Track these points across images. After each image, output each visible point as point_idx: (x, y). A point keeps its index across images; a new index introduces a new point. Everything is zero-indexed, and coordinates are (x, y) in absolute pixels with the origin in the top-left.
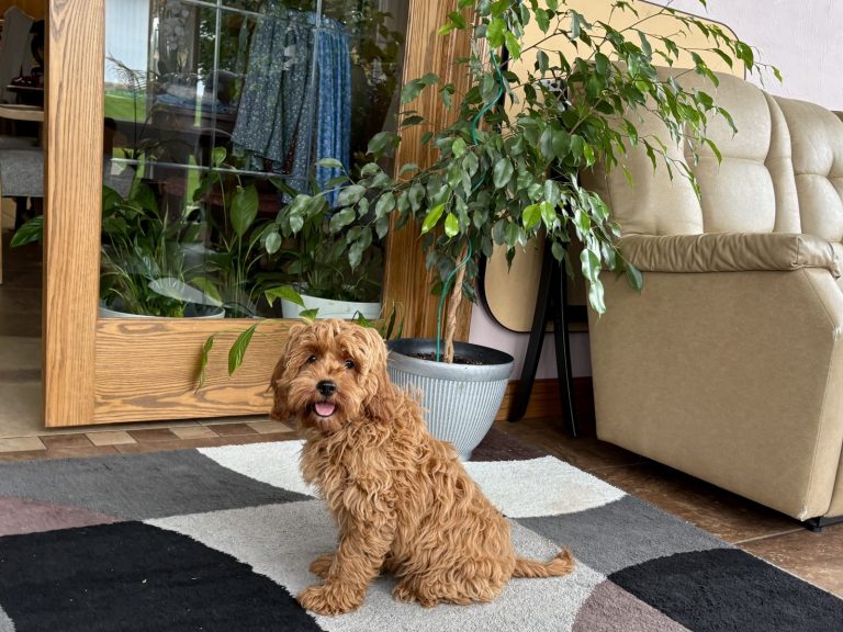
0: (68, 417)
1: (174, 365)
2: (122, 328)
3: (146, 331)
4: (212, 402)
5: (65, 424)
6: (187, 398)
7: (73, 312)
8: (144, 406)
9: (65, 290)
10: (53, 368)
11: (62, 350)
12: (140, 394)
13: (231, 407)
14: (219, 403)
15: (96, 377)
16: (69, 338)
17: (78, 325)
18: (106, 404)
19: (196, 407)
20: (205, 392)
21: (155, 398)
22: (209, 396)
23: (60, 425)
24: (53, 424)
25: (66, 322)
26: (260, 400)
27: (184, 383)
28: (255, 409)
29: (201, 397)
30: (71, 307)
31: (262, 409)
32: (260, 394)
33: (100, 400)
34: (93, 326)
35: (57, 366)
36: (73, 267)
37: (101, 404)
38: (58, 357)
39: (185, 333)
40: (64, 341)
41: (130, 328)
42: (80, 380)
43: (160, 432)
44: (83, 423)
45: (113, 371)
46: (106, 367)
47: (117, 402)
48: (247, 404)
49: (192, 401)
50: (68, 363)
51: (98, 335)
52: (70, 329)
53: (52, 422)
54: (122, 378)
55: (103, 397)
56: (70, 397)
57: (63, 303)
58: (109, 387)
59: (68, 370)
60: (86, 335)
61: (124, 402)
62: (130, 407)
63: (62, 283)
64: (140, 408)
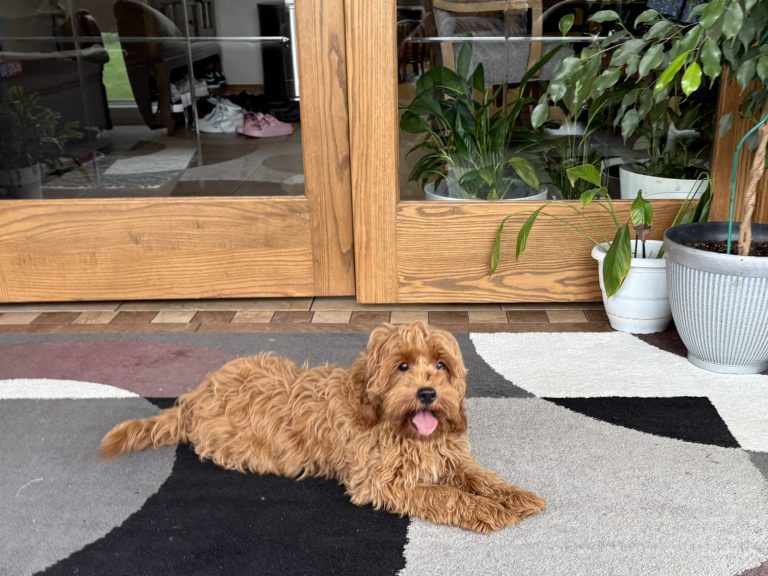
0: (376, 295)
1: (471, 248)
2: (420, 211)
3: (443, 214)
4: (510, 287)
5: (373, 302)
6: (485, 283)
7: (375, 195)
8: (443, 289)
9: (366, 174)
10: (361, 248)
11: (368, 232)
12: (440, 276)
13: (529, 293)
14: (517, 288)
15: (398, 258)
16: (373, 220)
17: (380, 208)
18: (409, 284)
19: (493, 291)
20: (502, 277)
21: (454, 280)
22: (507, 281)
23: (369, 302)
24: (363, 301)
25: (369, 205)
26: (560, 288)
27: (482, 267)
28: (556, 296)
29: (499, 282)
30: (373, 190)
31: (563, 296)
32: (561, 282)
33: (402, 280)
34: (394, 210)
35: (364, 248)
36: (373, 152)
37: (403, 285)
38: (364, 238)
39: (481, 216)
40: (368, 223)
41: (428, 211)
42: (384, 260)
43: (458, 315)
44: (389, 301)
45: (414, 253)
46: (407, 250)
47: (418, 283)
48: (546, 290)
49: (490, 285)
50: (373, 244)
51: (398, 217)
52: (373, 212)
53: (362, 298)
54: (422, 260)
55: (406, 278)
56: (376, 277)
57: (365, 187)
58: (410, 270)
59: (373, 252)
60: (387, 217)
61: (425, 284)
62: (430, 289)
63: (364, 168)
64: (440, 290)
